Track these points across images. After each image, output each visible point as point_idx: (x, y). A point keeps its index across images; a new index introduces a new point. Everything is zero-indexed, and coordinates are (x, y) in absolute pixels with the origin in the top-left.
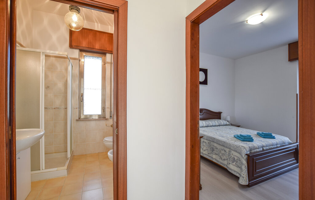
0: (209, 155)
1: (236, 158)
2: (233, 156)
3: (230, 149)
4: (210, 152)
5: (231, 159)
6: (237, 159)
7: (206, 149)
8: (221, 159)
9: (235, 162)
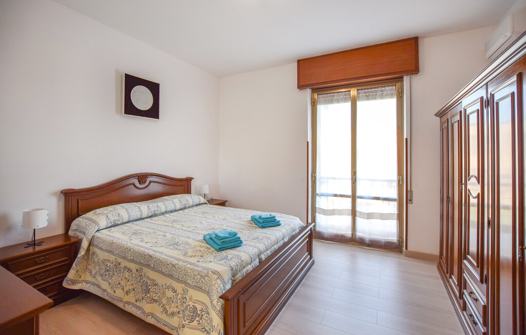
0: (138, 304)
1: (199, 307)
2: (191, 304)
3: (185, 283)
4: (140, 296)
5: (187, 313)
6: (202, 310)
7: (131, 287)
8: (166, 313)
9: (197, 319)
